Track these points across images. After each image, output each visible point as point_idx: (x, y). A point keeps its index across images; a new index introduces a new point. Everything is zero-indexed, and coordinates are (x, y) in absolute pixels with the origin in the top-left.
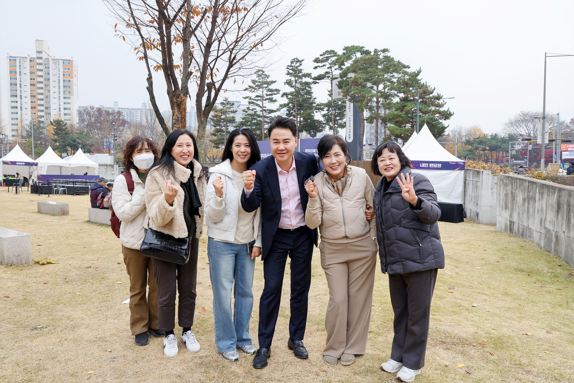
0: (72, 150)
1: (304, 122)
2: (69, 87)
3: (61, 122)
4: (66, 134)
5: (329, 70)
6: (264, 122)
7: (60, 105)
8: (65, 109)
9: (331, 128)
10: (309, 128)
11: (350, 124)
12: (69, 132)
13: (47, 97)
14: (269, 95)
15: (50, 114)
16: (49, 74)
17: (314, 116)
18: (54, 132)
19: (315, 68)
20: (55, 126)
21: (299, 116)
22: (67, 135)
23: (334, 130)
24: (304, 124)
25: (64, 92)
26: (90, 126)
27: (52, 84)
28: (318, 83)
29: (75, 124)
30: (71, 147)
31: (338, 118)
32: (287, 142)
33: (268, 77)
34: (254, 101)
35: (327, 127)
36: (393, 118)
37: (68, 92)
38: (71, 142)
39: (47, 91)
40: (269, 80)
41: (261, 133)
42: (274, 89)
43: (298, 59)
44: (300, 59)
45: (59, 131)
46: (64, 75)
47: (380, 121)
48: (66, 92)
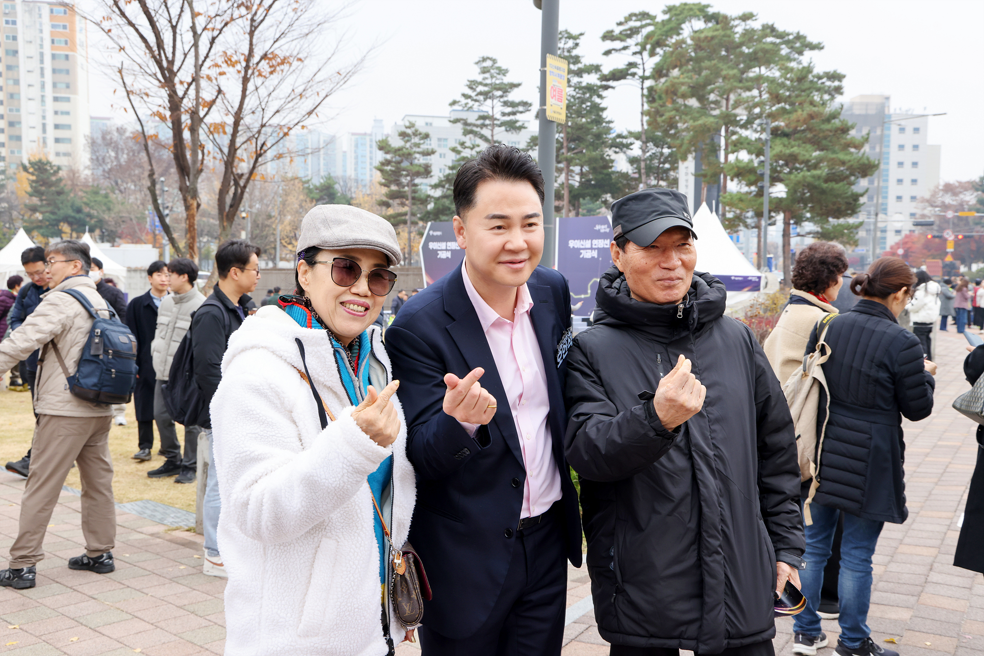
0: (72, 230)
2: (67, 72)
3: (46, 164)
4: (59, 193)
5: (637, 59)
7: (44, 117)
8: (57, 127)
12: (66, 189)
13: (12, 96)
14: (509, 114)
15: (19, 138)
16: (15, 38)
18: (29, 189)
19: (608, 53)
20: (32, 174)
22: (62, 197)
25: (55, 85)
26: (118, 173)
27: (24, 64)
28: (613, 88)
29: (81, 168)
30: (70, 224)
32: (531, 225)
33: (503, 72)
34: (475, 129)
37: (64, 86)
38: (71, 213)
39: (11, 82)
40: (507, 80)
42: (517, 100)
43: (568, 33)
44: (574, 32)
45: (41, 185)
46: (53, 42)
48: (59, 85)
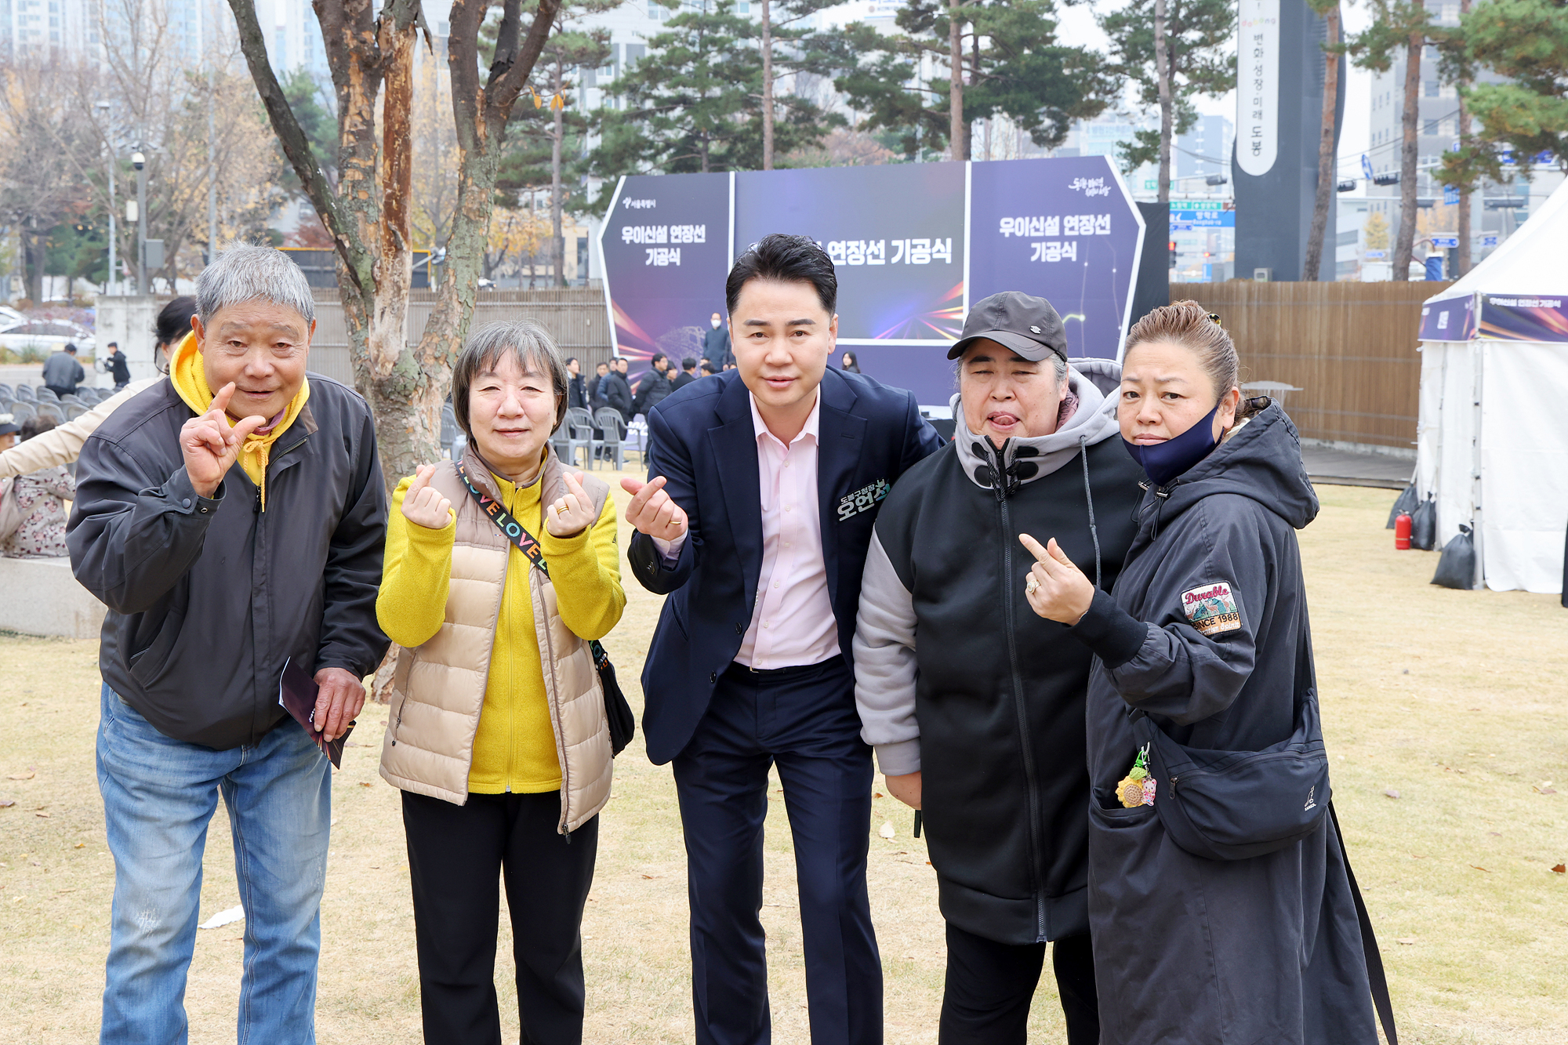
1: (999, 57)
6: (775, 61)
9: (1151, 94)
10: (1025, 97)
11: (1259, 69)
17: (1052, 26)
21: (969, 28)
23: (1166, 107)
24: (1001, 72)
31: (1192, 35)
32: (799, 333)
35: (1131, 90)
36: (1503, 42)
41: (758, 126)
47: (1429, 58)
